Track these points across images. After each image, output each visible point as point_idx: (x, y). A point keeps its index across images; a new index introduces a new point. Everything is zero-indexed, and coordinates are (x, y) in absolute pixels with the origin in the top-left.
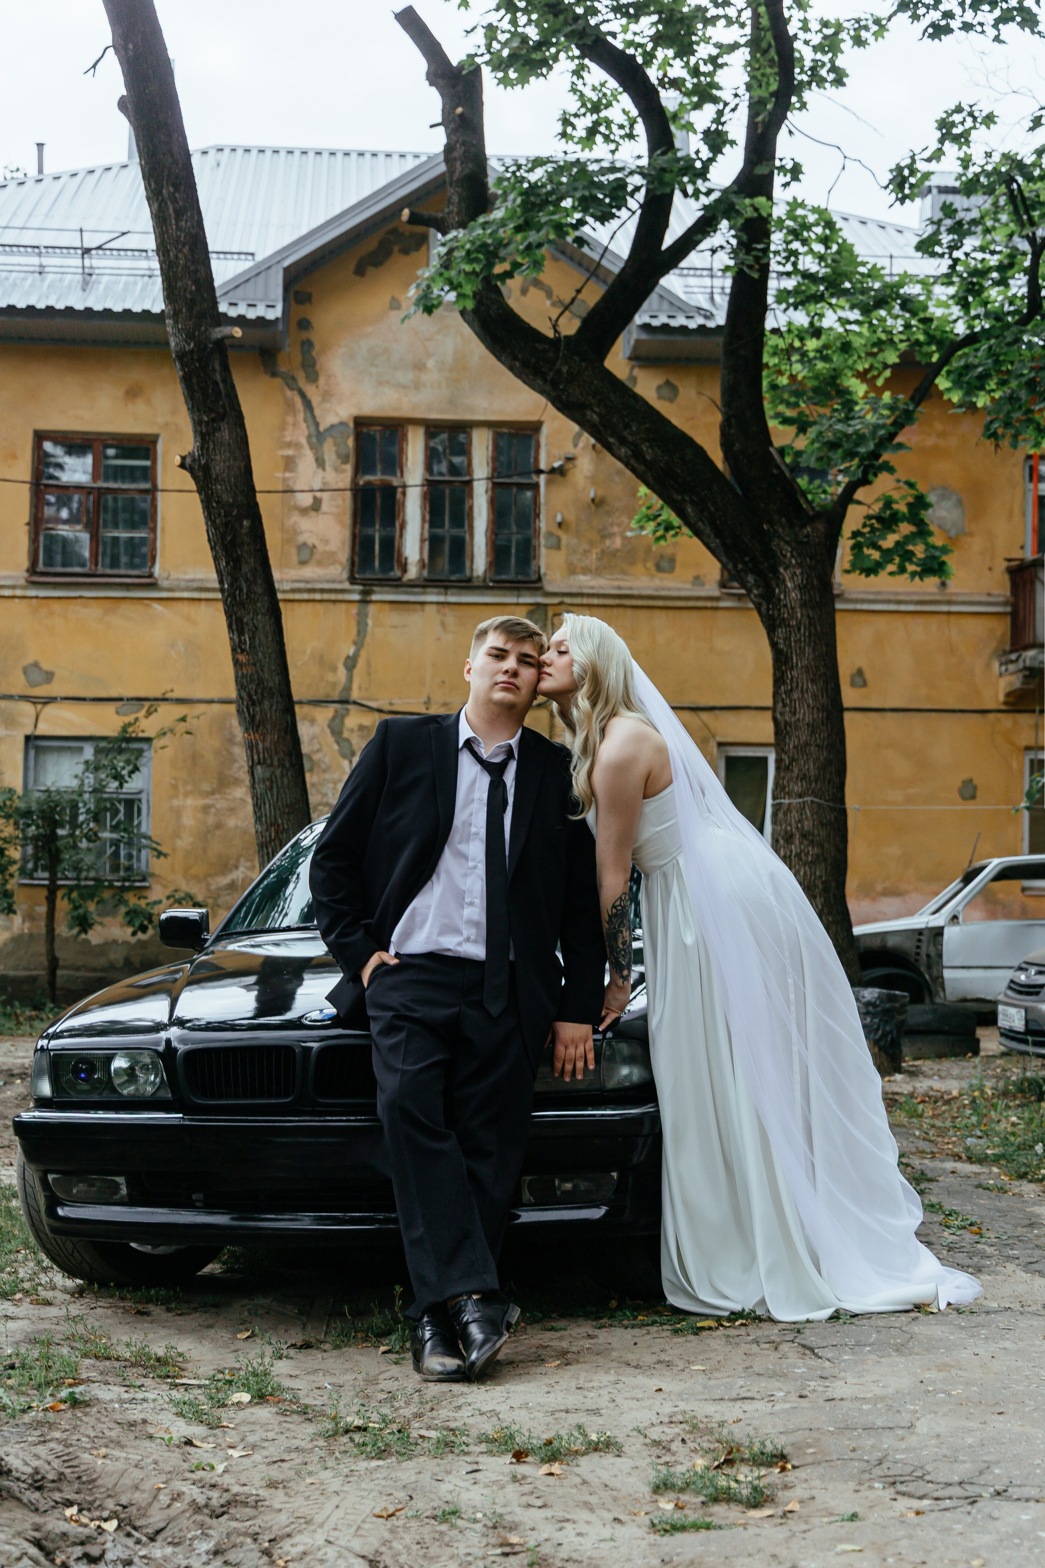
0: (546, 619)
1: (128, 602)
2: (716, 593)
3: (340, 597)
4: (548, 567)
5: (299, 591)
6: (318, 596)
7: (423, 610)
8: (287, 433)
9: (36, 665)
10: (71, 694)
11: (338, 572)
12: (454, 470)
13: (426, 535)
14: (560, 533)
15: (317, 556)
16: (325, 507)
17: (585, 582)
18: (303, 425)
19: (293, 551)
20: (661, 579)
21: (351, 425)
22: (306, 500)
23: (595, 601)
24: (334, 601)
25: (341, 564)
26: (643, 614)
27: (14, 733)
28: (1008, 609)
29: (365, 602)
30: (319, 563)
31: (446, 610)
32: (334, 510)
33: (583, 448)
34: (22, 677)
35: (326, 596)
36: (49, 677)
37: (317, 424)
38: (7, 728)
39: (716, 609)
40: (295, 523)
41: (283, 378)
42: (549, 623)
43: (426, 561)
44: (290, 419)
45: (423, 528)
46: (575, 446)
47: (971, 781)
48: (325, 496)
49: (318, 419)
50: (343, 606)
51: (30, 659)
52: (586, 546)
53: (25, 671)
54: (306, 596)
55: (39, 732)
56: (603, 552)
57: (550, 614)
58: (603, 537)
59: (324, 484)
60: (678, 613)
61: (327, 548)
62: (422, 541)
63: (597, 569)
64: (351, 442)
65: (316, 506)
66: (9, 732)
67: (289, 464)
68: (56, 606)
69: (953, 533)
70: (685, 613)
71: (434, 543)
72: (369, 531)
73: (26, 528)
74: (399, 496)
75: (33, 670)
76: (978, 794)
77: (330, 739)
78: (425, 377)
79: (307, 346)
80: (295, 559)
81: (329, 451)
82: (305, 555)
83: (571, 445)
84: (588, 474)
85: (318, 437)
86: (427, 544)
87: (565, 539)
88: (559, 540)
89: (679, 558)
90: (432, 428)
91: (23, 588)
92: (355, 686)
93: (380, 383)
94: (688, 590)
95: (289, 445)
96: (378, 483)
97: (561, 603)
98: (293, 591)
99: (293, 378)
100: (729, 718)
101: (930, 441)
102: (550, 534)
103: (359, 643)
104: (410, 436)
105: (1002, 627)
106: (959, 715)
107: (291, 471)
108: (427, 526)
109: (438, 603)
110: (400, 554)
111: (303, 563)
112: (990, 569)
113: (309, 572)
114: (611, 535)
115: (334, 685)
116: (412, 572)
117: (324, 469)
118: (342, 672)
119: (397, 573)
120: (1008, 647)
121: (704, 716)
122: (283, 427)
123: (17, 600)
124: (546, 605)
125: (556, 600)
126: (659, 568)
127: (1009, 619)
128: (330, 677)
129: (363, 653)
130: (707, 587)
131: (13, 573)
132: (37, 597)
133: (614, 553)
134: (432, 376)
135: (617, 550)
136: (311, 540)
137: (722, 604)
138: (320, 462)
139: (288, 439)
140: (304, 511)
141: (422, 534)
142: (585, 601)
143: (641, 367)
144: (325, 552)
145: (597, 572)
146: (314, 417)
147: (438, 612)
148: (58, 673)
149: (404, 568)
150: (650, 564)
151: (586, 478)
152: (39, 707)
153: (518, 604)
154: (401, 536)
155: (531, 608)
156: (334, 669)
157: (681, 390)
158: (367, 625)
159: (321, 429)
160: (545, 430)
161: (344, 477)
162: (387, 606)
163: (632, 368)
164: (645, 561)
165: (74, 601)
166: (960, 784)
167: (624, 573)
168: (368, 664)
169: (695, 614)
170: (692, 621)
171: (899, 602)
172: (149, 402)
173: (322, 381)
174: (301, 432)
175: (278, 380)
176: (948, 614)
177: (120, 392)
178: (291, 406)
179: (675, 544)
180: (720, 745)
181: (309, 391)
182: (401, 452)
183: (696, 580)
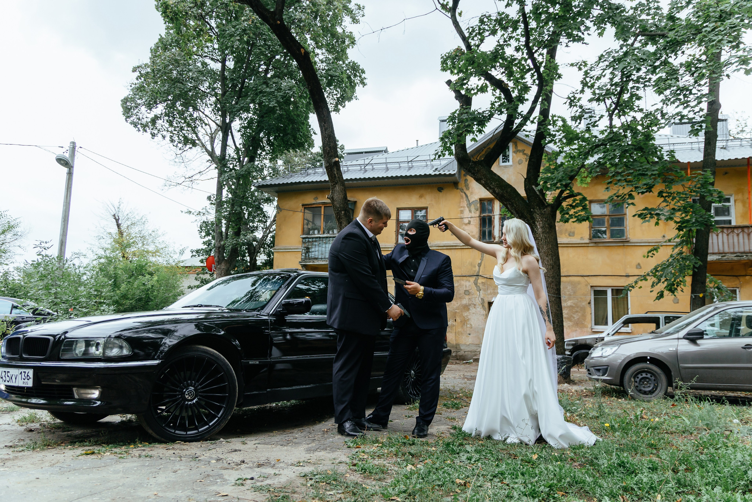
2: (588, 241)
8: (461, 204)
16: (472, 223)
18: (465, 202)
20: (570, 238)
21: (479, 200)
22: (466, 221)
26: (565, 249)
32: (475, 223)
37: (469, 202)
39: (588, 246)
44: (462, 200)
47: (676, 298)
48: (472, 220)
49: (469, 200)
59: (472, 216)
60: (576, 248)
64: (479, 205)
65: (469, 223)
67: (462, 212)
70: (578, 248)
72: (485, 229)
73: (395, 233)
74: (493, 219)
77: (474, 286)
79: (467, 180)
81: (473, 208)
85: (469, 204)
89: (576, 233)
92: (481, 271)
94: (579, 241)
95: (462, 207)
96: (487, 216)
99: (463, 189)
100: (593, 279)
103: (482, 260)
104: (496, 202)
107: (462, 214)
110: (493, 235)
115: (475, 271)
116: (497, 240)
117: (471, 213)
118: (477, 268)
119: (492, 240)
122: (460, 202)
126: (570, 235)
128: (474, 269)
129: (483, 262)
130: (585, 240)
131: (392, 244)
137: (590, 245)
138: (470, 211)
140: (466, 224)
149: (495, 239)
150: (567, 234)
154: (493, 230)
156: (475, 267)
161: (478, 214)
164: (565, 233)
166: (673, 298)
168: (485, 265)
169: (581, 248)
170: (581, 250)
171: (649, 243)
172: (425, 198)
173: (470, 189)
174: (465, 204)
175: (459, 190)
176: (666, 245)
177: (418, 197)
178: (462, 197)
179: (574, 228)
180: (591, 287)
181: (467, 192)
182: (493, 207)
183: (582, 238)
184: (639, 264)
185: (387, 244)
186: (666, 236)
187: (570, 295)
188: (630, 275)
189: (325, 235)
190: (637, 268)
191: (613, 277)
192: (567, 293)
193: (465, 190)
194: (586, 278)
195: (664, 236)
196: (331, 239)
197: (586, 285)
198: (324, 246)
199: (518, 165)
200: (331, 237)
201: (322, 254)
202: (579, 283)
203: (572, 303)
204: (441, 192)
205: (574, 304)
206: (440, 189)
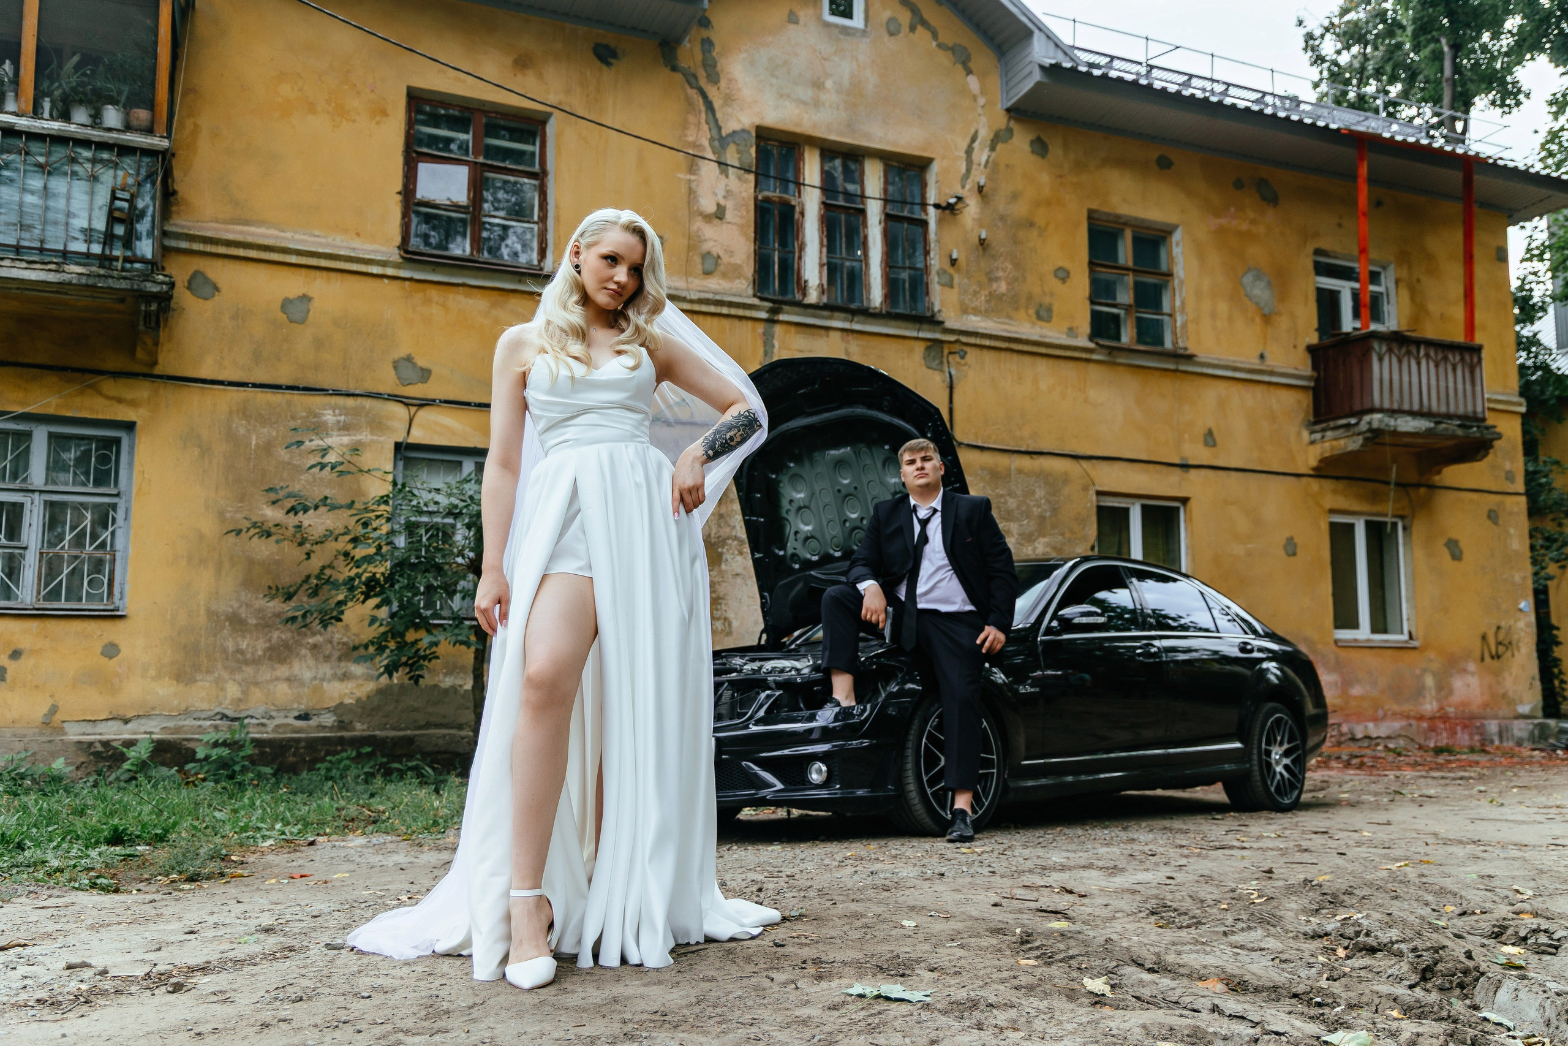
0: (942, 357)
1: (518, 296)
2: (1092, 345)
3: (748, 313)
4: (942, 303)
5: (707, 302)
6: (725, 310)
7: (828, 336)
8: (688, 132)
9: (409, 359)
10: (451, 398)
11: (744, 287)
12: (849, 196)
13: (825, 260)
14: (951, 271)
15: (722, 268)
16: (729, 215)
17: (975, 323)
18: (705, 127)
19: (697, 259)
20: (1041, 327)
21: (754, 135)
22: (709, 206)
23: (987, 342)
24: (740, 318)
25: (746, 278)
26: (1027, 360)
27: (382, 439)
28: (1312, 384)
29: (771, 321)
30: (724, 275)
31: (851, 337)
32: (738, 220)
33: (969, 190)
34: (393, 372)
35: (733, 311)
36: (425, 374)
37: (719, 128)
38: (372, 434)
39: (1088, 361)
40: (699, 229)
41: (684, 75)
42: (945, 360)
43: (825, 286)
44: (691, 118)
45: (821, 252)
46: (963, 187)
47: (1292, 538)
48: (728, 204)
49: (720, 123)
50: (750, 324)
51: (402, 353)
52: (975, 287)
53: (396, 365)
54: (712, 309)
55: (411, 440)
56: (990, 293)
57: (946, 352)
58: (992, 279)
59: (728, 191)
60: (1057, 362)
61: (732, 260)
62: (821, 265)
63: (986, 311)
64: (752, 150)
65: (720, 214)
66: (375, 438)
67: (691, 166)
68: (434, 293)
69: (1266, 311)
71: (832, 269)
72: (769, 250)
73: (399, 198)
74: (797, 216)
75: (404, 365)
76: (1299, 550)
78: (823, 97)
79: (707, 44)
80: (699, 268)
81: (732, 156)
82: (709, 265)
83: (959, 186)
84: (976, 216)
85: (721, 141)
86: (825, 267)
87: (957, 279)
88: (952, 279)
89: (1055, 309)
90: (829, 151)
91: (397, 266)
93: (781, 96)
94: (1064, 340)
95: (691, 145)
96: (777, 200)
97: (957, 341)
98: (701, 301)
99: (695, 76)
100: (1105, 467)
101: (1245, 226)
102: (941, 272)
104: (807, 155)
105: (1306, 400)
106: (1281, 477)
107: (695, 174)
108: (825, 250)
109: (842, 330)
110: (799, 278)
111: (708, 273)
112: (1295, 347)
113: (715, 285)
114: (997, 279)
116: (813, 297)
117: (727, 177)
120: (1312, 419)
121: (1085, 464)
122: (685, 126)
123: (386, 281)
124: (942, 342)
125: (952, 338)
126: (1039, 317)
127: (1311, 393)
130: (1079, 339)
131: (384, 249)
132: (411, 279)
133: (1001, 297)
134: (830, 96)
135: (1003, 295)
136: (716, 250)
137: (1095, 357)
138: (723, 168)
139: (690, 139)
140: (708, 218)
141: (820, 258)
142: (978, 341)
143: (1017, 120)
144: (729, 264)
145: (986, 314)
146: (716, 121)
147: (843, 339)
148: (436, 370)
149: (804, 290)
150: (1031, 312)
151: (974, 219)
152: (413, 409)
153: (917, 339)
154: (800, 258)
155: (929, 344)
157: (1050, 148)
158: (774, 346)
159: (724, 134)
160: (935, 168)
162: (793, 329)
163: (1009, 120)
164: (1027, 308)
165: (454, 289)
166: (1284, 542)
167: (1010, 318)
169: (1071, 365)
170: (1069, 370)
171: (1235, 369)
172: (540, 76)
173: (723, 83)
174: (703, 137)
175: (679, 77)
176: (1269, 383)
177: (508, 61)
178: (690, 103)
179: (1052, 294)
180: (1099, 493)
181: (712, 92)
182: (798, 171)
183: (1071, 331)
184: (1210, 433)
185: (356, 243)
186: (1266, 354)
187: (1042, 518)
188: (1191, 462)
189: (56, 126)
190: (1206, 444)
191: (1151, 466)
192: (1036, 511)
193: (703, 82)
194: (1084, 463)
195: (1262, 357)
196: (87, 154)
197: (1085, 489)
198: (36, 182)
199: (886, 38)
200: (86, 143)
201: (23, 227)
202: (1066, 479)
203: (1048, 545)
204: (608, 64)
205: (1054, 548)
206: (605, 55)
